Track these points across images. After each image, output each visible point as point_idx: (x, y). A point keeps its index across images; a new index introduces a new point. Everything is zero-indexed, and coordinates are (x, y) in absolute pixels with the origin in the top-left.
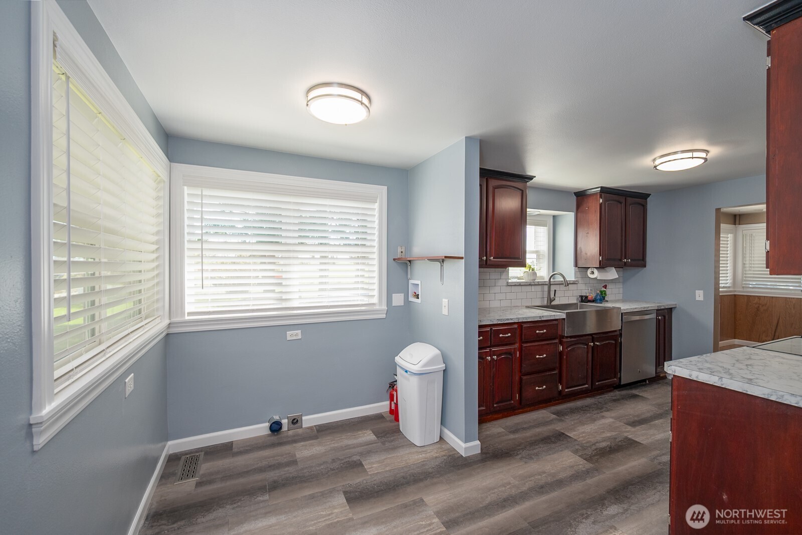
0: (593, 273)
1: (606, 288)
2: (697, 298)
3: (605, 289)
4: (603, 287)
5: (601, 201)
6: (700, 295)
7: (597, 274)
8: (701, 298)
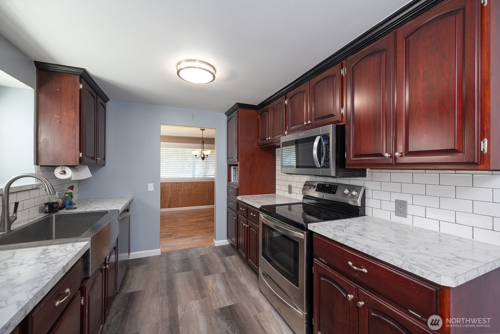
0: (64, 172)
1: (72, 189)
2: (149, 190)
3: (71, 191)
4: (69, 188)
5: (81, 86)
6: (151, 187)
7: (69, 173)
8: (152, 189)
